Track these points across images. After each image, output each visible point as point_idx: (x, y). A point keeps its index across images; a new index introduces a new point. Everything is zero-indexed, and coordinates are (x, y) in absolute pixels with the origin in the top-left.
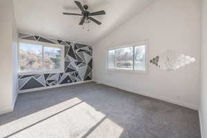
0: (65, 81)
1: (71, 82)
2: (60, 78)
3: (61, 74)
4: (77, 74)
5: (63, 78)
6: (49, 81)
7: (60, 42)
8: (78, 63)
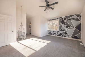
0: (59, 35)
1: (62, 36)
2: (57, 33)
3: (58, 32)
4: (66, 33)
5: (59, 34)
6: (54, 34)
7: (57, 18)
8: (67, 27)
